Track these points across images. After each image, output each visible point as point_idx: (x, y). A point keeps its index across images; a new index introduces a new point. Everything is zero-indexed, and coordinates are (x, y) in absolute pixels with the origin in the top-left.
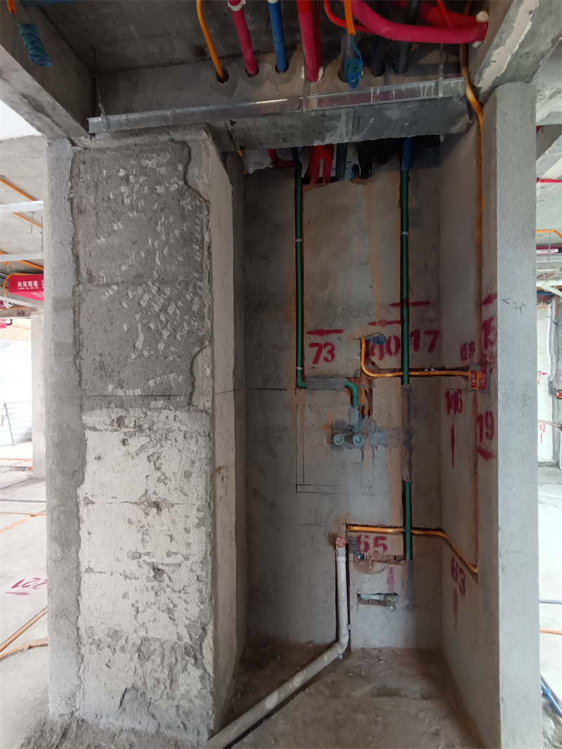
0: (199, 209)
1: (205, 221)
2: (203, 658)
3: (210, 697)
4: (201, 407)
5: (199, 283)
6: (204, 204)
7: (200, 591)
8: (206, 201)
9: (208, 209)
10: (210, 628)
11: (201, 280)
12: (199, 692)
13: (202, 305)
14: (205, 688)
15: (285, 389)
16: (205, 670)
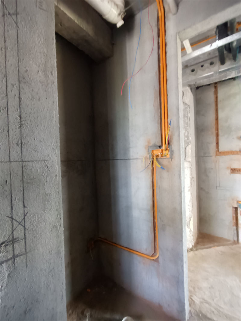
0: (187, 108)
1: (188, 111)
2: (190, 226)
3: (192, 237)
4: (188, 160)
5: (187, 128)
6: (188, 107)
7: (189, 209)
8: (189, 105)
9: (189, 107)
10: (192, 219)
11: (187, 127)
12: (189, 235)
13: (188, 134)
14: (191, 234)
15: (212, 156)
16: (191, 229)
